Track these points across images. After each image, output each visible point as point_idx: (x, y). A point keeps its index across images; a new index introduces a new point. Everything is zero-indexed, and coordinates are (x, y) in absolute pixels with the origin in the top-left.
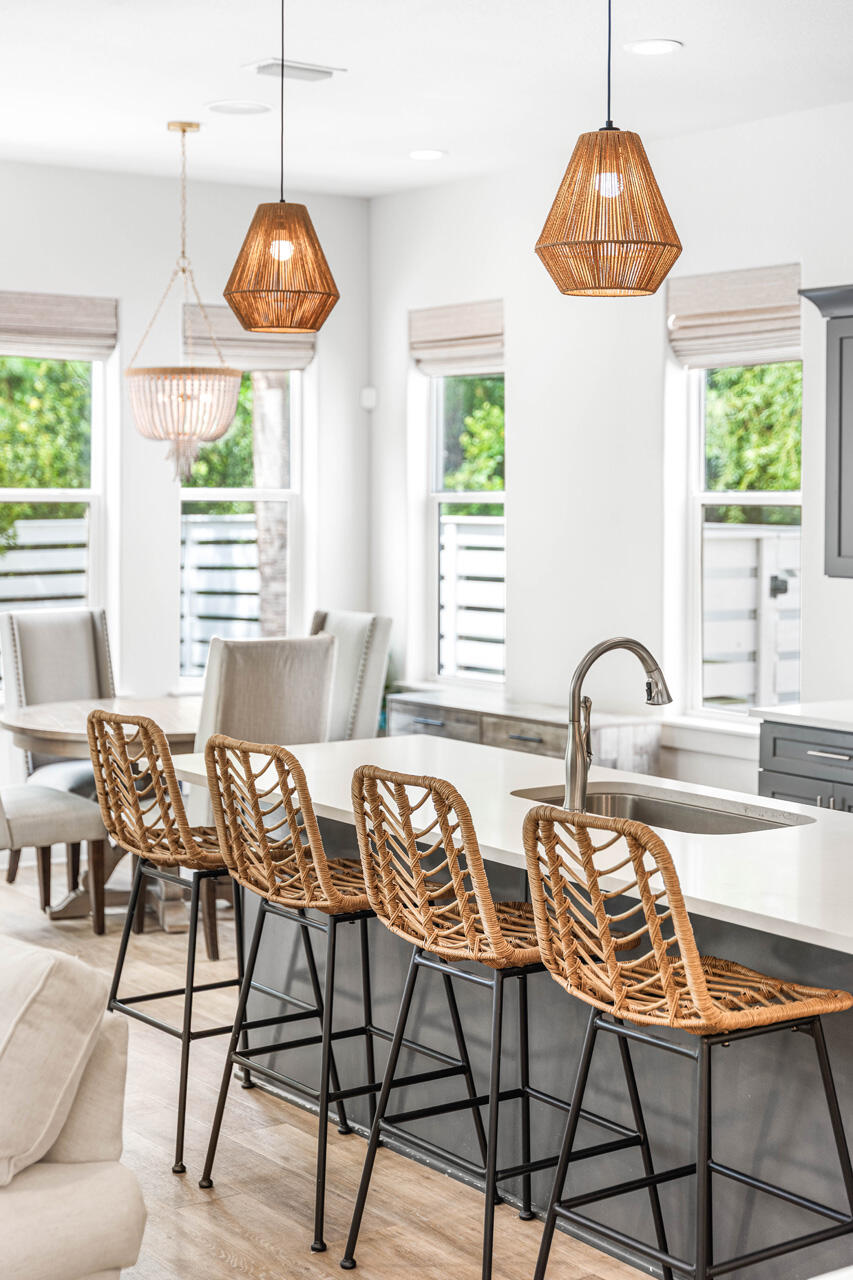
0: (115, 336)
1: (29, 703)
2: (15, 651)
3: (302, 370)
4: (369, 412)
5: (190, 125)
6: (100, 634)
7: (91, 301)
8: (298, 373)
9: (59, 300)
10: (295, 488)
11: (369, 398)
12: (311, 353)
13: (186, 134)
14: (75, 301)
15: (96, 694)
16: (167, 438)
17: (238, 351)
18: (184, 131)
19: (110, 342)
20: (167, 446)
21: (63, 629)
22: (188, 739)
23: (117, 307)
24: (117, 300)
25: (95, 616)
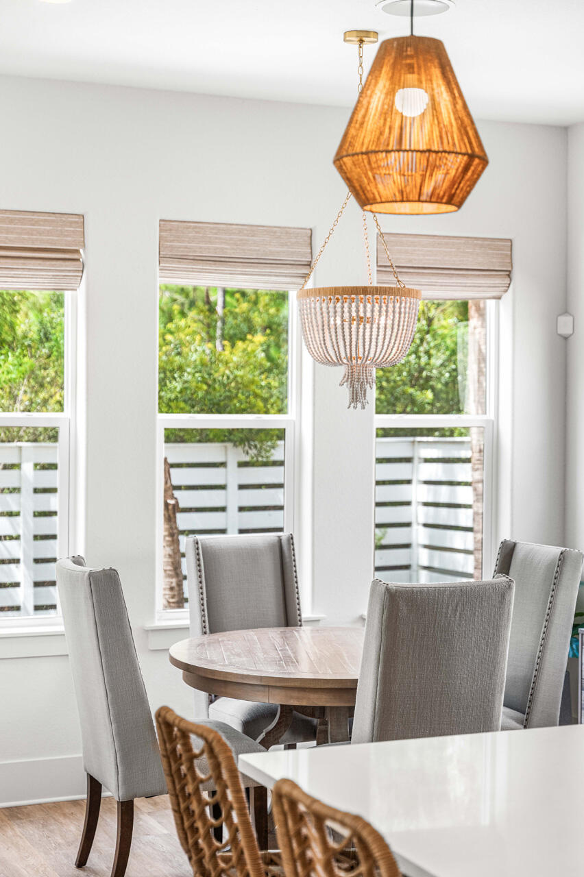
0: (309, 265)
1: (213, 630)
2: (200, 577)
3: (499, 298)
4: (566, 338)
5: (367, 33)
6: (287, 560)
7: (286, 231)
8: (493, 301)
9: (253, 229)
10: (491, 415)
11: (565, 325)
12: (507, 281)
13: (365, 46)
14: (270, 231)
15: (283, 621)
16: (339, 362)
17: (434, 279)
18: (361, 41)
19: (305, 270)
20: (341, 371)
21: (251, 554)
22: (349, 686)
23: (311, 237)
24: (311, 230)
25: (282, 541)
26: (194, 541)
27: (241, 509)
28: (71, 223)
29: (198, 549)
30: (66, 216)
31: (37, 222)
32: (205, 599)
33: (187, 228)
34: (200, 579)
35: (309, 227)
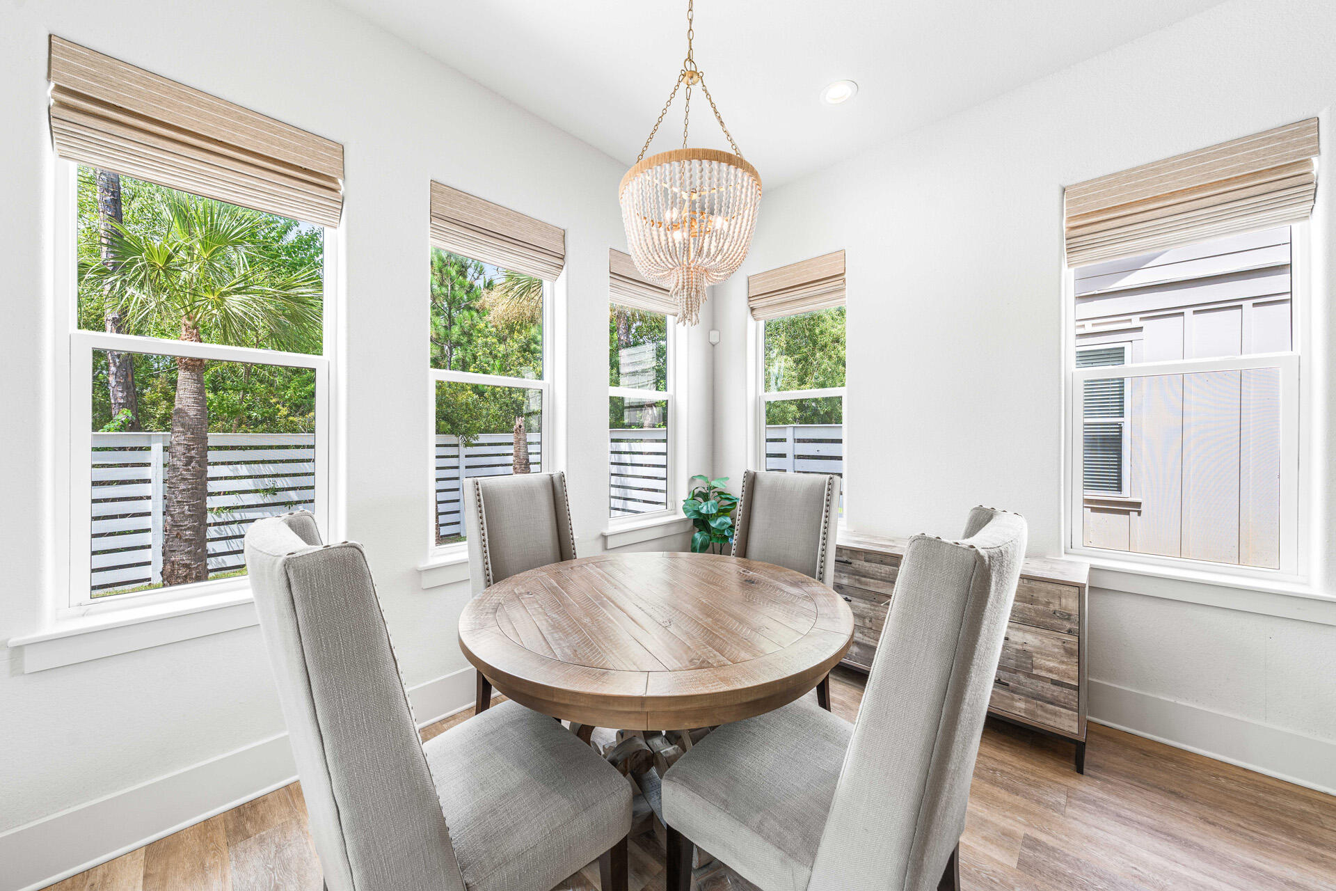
0: (562, 258)
2: (481, 518)
3: (675, 316)
4: (714, 346)
6: (559, 495)
7: (545, 225)
8: (672, 317)
10: (671, 391)
11: (714, 336)
14: (532, 222)
19: (560, 262)
21: (526, 491)
23: (564, 236)
24: (564, 231)
25: (554, 478)
26: (474, 482)
27: (467, 467)
28: (327, 148)
29: (478, 489)
30: (320, 139)
31: (280, 132)
32: (487, 540)
33: (460, 196)
34: (481, 520)
35: (563, 227)
